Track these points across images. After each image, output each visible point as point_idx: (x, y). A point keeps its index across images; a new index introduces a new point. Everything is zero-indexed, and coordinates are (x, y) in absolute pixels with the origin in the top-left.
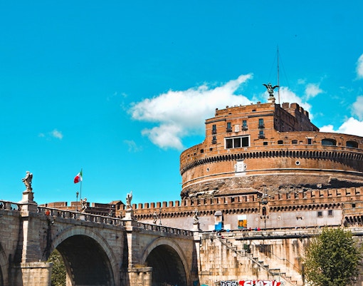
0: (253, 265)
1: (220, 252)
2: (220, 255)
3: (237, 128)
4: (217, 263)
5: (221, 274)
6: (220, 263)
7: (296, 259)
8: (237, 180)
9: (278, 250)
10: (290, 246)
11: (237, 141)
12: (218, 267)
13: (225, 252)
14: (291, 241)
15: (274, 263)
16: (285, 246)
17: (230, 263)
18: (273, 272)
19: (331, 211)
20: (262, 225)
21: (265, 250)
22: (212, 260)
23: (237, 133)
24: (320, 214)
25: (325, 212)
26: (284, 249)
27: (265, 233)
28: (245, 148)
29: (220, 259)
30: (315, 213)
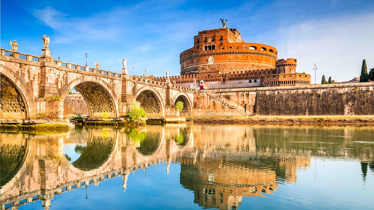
0: (222, 105)
1: (206, 99)
2: (206, 100)
3: (210, 40)
4: (205, 103)
5: (207, 108)
6: (206, 103)
7: (242, 102)
8: (209, 66)
9: (234, 98)
10: (240, 96)
11: (210, 47)
12: (205, 105)
13: (209, 98)
14: (240, 93)
15: (231, 103)
16: (237, 96)
17: (211, 104)
18: (231, 107)
19: (256, 80)
20: (223, 86)
21: (228, 98)
22: (202, 102)
23: (210, 43)
24: (250, 82)
25: (253, 81)
26: (236, 97)
27: (227, 90)
28: (214, 51)
29: (206, 102)
30: (248, 81)
